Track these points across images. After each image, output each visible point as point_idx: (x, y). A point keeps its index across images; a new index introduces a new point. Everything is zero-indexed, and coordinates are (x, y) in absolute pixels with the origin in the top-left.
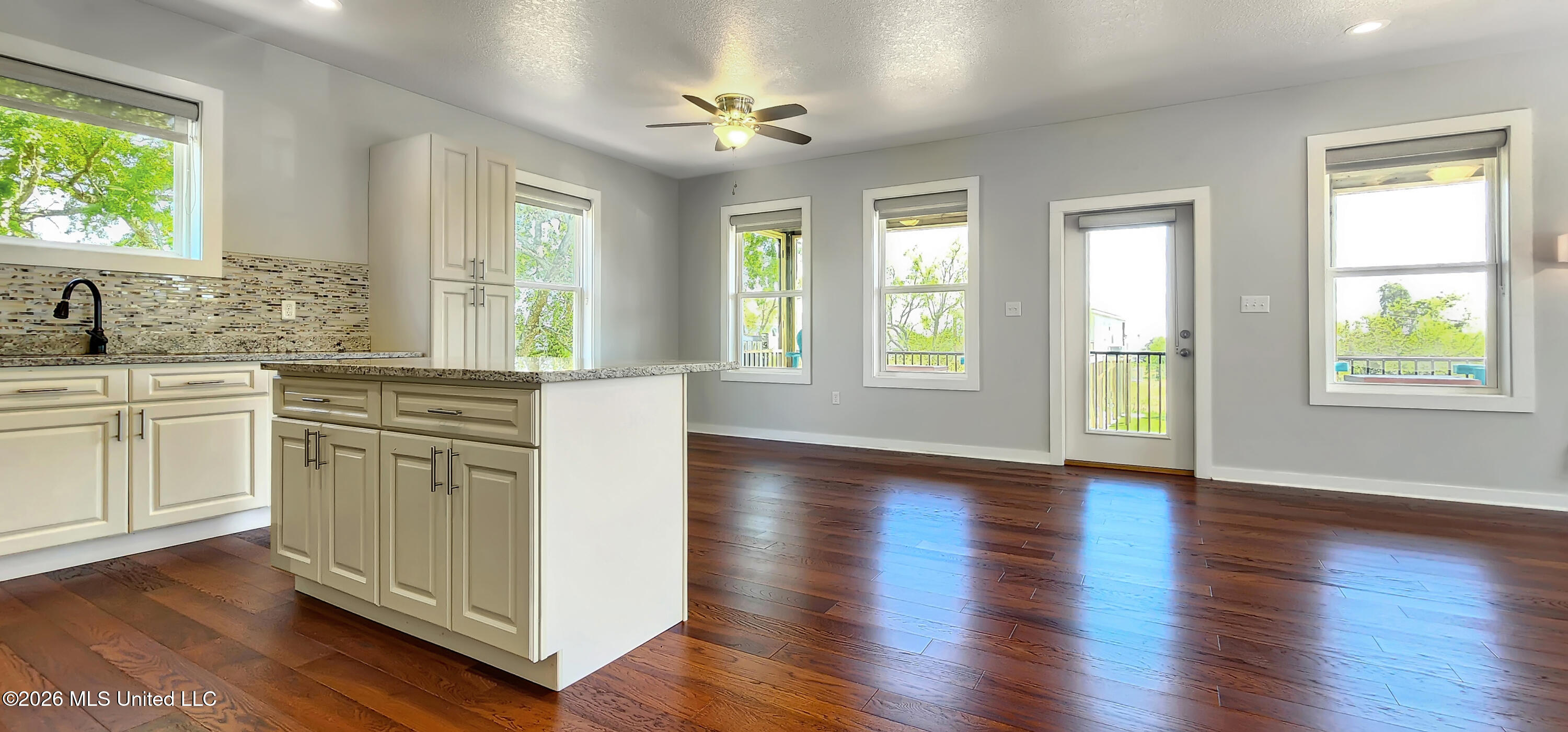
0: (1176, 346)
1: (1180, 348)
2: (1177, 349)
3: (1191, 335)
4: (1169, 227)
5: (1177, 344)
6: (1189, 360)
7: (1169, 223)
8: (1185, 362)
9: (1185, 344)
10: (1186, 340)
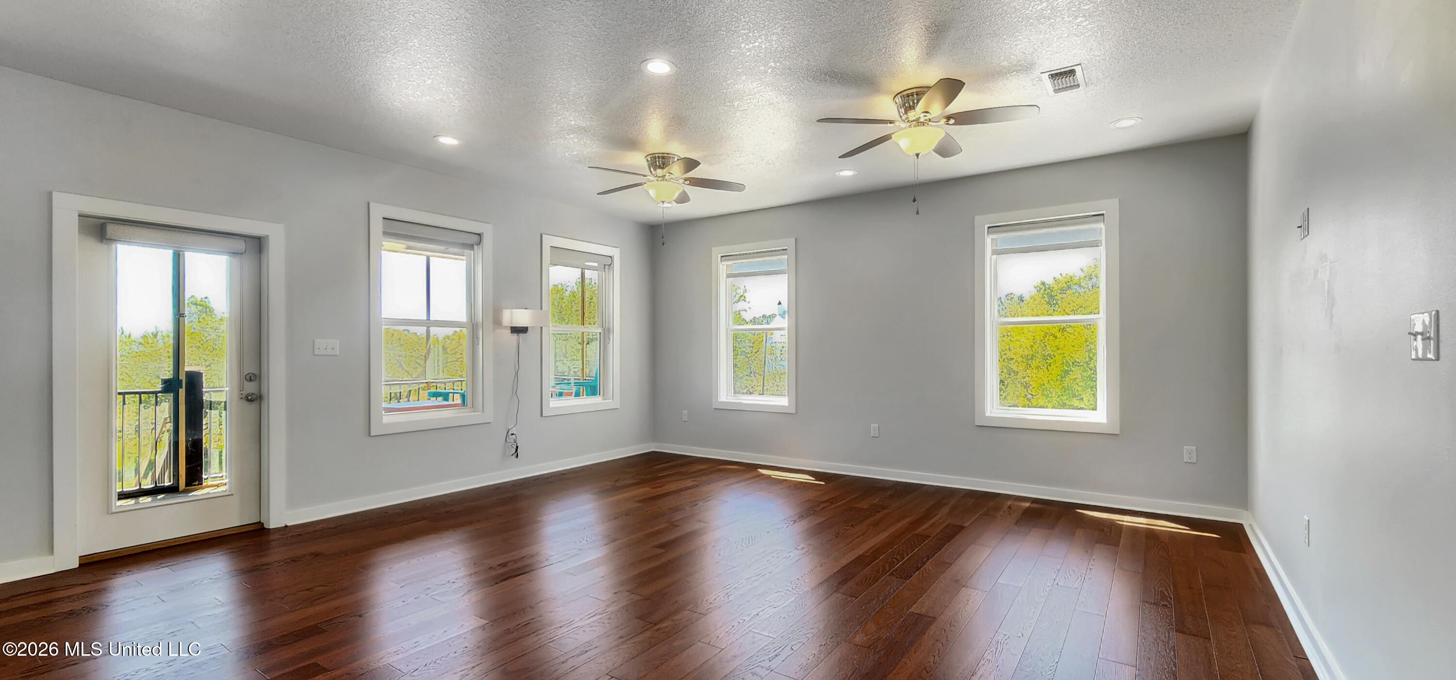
0: (241, 391)
1: (245, 393)
2: (242, 394)
3: (258, 378)
4: (232, 258)
5: (241, 388)
6: (253, 406)
7: (234, 254)
8: (252, 407)
9: (251, 388)
10: (251, 383)
